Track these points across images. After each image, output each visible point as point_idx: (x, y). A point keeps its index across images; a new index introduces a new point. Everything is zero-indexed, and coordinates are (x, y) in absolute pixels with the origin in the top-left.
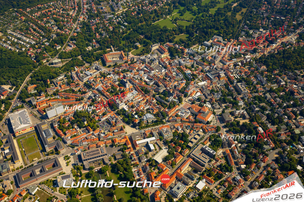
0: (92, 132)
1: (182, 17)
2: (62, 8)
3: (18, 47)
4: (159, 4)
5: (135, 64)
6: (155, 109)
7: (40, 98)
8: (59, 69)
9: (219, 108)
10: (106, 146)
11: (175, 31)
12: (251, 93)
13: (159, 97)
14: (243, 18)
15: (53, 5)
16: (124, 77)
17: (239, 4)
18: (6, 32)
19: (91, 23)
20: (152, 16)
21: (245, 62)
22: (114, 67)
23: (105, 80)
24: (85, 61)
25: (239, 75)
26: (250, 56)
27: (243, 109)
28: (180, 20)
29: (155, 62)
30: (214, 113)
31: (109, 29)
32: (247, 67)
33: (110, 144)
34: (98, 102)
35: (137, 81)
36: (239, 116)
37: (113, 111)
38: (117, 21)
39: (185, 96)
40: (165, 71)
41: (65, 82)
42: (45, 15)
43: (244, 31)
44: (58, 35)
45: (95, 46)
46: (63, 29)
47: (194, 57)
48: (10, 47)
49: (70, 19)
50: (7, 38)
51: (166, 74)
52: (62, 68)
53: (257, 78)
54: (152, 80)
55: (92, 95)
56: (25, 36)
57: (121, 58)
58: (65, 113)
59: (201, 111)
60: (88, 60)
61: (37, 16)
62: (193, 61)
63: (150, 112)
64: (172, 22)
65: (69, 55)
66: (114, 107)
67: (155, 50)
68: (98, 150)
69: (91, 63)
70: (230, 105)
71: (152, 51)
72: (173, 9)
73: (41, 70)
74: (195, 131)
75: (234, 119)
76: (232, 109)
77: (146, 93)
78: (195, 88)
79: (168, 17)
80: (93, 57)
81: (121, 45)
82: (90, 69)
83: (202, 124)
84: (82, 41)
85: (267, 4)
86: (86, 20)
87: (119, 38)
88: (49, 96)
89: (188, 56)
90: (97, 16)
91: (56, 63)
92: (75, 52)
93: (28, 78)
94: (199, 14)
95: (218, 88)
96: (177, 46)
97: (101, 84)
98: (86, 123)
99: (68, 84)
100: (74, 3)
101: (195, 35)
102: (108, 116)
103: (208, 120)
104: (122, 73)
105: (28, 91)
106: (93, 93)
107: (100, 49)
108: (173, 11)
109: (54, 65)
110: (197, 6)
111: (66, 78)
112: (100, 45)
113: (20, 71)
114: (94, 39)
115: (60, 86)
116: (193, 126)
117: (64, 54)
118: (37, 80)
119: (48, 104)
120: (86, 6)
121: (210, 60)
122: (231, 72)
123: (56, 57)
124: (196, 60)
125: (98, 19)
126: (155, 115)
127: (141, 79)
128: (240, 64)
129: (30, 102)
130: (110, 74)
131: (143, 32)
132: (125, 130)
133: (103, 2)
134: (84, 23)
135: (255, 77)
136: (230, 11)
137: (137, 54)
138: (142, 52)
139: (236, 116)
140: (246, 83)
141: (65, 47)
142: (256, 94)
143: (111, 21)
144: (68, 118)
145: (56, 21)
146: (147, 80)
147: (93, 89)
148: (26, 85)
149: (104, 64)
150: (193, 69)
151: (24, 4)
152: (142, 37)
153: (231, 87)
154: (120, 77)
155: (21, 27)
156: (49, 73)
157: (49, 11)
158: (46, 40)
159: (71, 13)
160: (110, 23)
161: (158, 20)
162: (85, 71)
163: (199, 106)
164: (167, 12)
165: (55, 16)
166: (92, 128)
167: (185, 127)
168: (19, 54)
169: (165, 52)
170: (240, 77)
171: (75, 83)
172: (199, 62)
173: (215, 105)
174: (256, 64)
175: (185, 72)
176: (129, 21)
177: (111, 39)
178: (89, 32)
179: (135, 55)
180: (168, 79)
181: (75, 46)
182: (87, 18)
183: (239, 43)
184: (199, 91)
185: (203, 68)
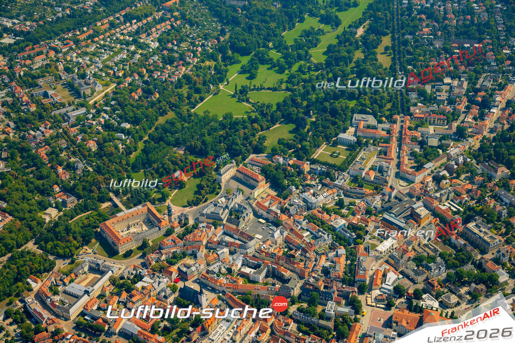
1: (256, 82)
4: (188, 59)
5: (196, 231)
9: (459, 304)
11: (255, 121)
13: (299, 310)
14: (393, 59)
16: (183, 276)
17: (368, 29)
19: (31, 141)
21: (456, 167)
22: (144, 254)
23: (134, 299)
24: (52, 254)
25: (457, 202)
26: (457, 149)
28: (253, 90)
29: (244, 215)
31: (89, 149)
32: (464, 176)
35: (223, 280)
38: (100, 122)
39: (362, 290)
40: (282, 233)
41: (13, 334)
43: (412, 90)
45: (64, 203)
47: (333, 179)
51: (287, 241)
53: (502, 201)
54: (259, 266)
57: (151, 221)
60: (61, 251)
62: (335, 190)
64: (235, 99)
67: (228, 181)
69: (72, 255)
70: (479, 287)
71: (223, 185)
72: (226, 66)
79: (221, 87)
80: (75, 238)
82: (76, 276)
84: (23, 198)
85: (427, 18)
86: (11, 134)
89: (318, 180)
90: (41, 118)
92: (13, 235)
94: (290, 67)
96: (281, 159)
101: (308, 121)
104: (173, 264)
107: (82, 208)
108: (226, 71)
110: (275, 48)
112: (79, 197)
114: (57, 183)
121: (372, 179)
122: (436, 198)
124: (341, 188)
125: (46, 125)
127: (230, 271)
128: (445, 173)
130: (142, 277)
131: (178, 139)
133: (43, 76)
135: (494, 197)
136: (357, 48)
138: (196, 193)
140: (484, 220)
143: (83, 125)
146: (247, 270)
149: (111, 251)
150: (344, 211)
152: (182, 152)
153: (456, 238)
154: (170, 279)
160: (82, 131)
161: (202, 99)
162: (65, 284)
163: (410, 310)
164: (216, 76)
169: (258, 182)
170: (462, 208)
171: (47, 332)
172: (353, 190)
173: (445, 297)
174: (477, 164)
175: (331, 225)
176: (131, 118)
177: (107, 176)
178: (34, 168)
179: (184, 207)
180: (297, 254)
181: (7, 215)
182: (13, 129)
183: (417, 123)
184: (389, 270)
185: (367, 202)
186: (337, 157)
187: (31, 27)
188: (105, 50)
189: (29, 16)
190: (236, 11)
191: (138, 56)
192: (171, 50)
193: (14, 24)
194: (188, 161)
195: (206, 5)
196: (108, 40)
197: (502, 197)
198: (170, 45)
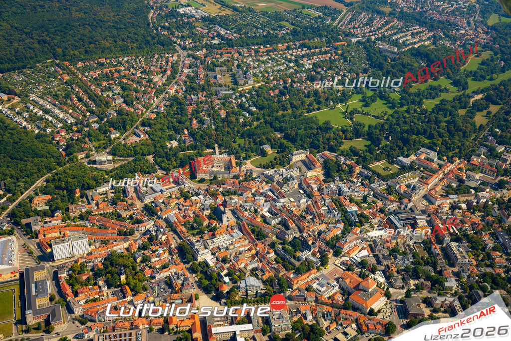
0: (129, 298)
1: (366, 110)
2: (143, 68)
3: (39, 125)
5: (251, 182)
6: (267, 270)
7: (50, 222)
8: (104, 173)
9: (403, 287)
10: (150, 330)
11: (344, 131)
12: (477, 266)
13: (283, 248)
14: (489, 121)
15: (127, 62)
16: (225, 204)
17: (485, 97)
18: (27, 96)
19: (189, 100)
20: (307, 101)
21: (474, 204)
22: (211, 184)
23: (184, 204)
24: (159, 166)
25: (458, 228)
26: (488, 195)
27: (452, 295)
28: (361, 114)
29: (290, 183)
30: (388, 295)
31: (219, 115)
32: (479, 214)
33: (158, 327)
34: (161, 244)
35: (247, 214)
36: (442, 309)
37: (185, 263)
38: (238, 102)
39: (337, 254)
40: (307, 202)
41: (110, 198)
42: (108, 77)
43: (486, 146)
44: (120, 112)
45: (184, 141)
46: (132, 103)
47: (370, 183)
48: (24, 124)
49: (152, 89)
50: (26, 107)
51: (308, 208)
52: (111, 172)
53: (498, 239)
54: (276, 214)
55: (152, 228)
56: (60, 109)
57: (229, 167)
58: (90, 254)
59: (361, 287)
60: (163, 165)
61: (92, 77)
62: (367, 189)
63: (256, 276)
64: (344, 116)
65: (131, 150)
66: (187, 255)
67: (297, 162)
68: (130, 334)
69: (170, 170)
70: (426, 283)
71: (291, 163)
72: (353, 93)
73: (68, 171)
74: (341, 325)
75: (430, 313)
76: (429, 292)
77: (257, 239)
78: (359, 241)
79: (339, 106)
80: (176, 161)
81: (235, 145)
82: (163, 181)
83: (358, 314)
84: (162, 129)
86: (180, 94)
87: (233, 133)
88: (69, 219)
89: (360, 180)
90: (203, 89)
91: (101, 162)
92: (143, 147)
93: (40, 183)
94: (401, 106)
95: (407, 248)
96: (343, 159)
97: (177, 211)
98: (123, 278)
99: (114, 203)
100: (167, 63)
101: (384, 142)
102: (172, 271)
103: (373, 307)
104: (223, 195)
105: (32, 205)
106: (155, 225)
107: (193, 147)
108: (350, 97)
109: (98, 166)
110: (400, 92)
111: (114, 191)
112: (195, 140)
113: (28, 166)
114: (187, 129)
115: (97, 204)
116: (337, 315)
117: (121, 148)
118: (57, 188)
119: (62, 233)
120: (186, 71)
121: (402, 192)
122: (441, 219)
123: (106, 152)
124: (373, 190)
125: (203, 94)
126: (264, 282)
127: (256, 211)
128: (464, 206)
129: (29, 225)
130: (199, 195)
131: (282, 127)
132: (197, 303)
133: (221, 66)
134: (175, 99)
135: (492, 235)
136: (465, 107)
137: (260, 165)
138: (271, 162)
139: (435, 308)
140: (470, 245)
141: (127, 137)
142: (489, 270)
143: (226, 101)
144: (92, 264)
145: (123, 89)
146: (267, 214)
147: (159, 217)
148: (32, 193)
149: (193, 177)
150: (365, 205)
151: (75, 55)
152: (279, 136)
153: (435, 248)
154: (215, 202)
155: (56, 92)
156: (84, 177)
157: (116, 71)
158: (96, 119)
159: (156, 79)
160: (223, 104)
161: (318, 109)
163: (360, 276)
164: (340, 98)
165: (125, 80)
166: (132, 290)
167: (321, 314)
168: (38, 137)
169: (315, 167)
170: (460, 233)
171: (127, 203)
172: (380, 194)
173: (394, 279)
174: (498, 210)
175: (346, 209)
176: (260, 105)
177: (218, 133)
178: (180, 116)
179: (257, 167)
180: (309, 218)
181: (147, 135)
182: (184, 92)
183: (470, 167)
184: (365, 248)
185: (385, 204)
186: (388, 171)
187: (235, 37)
188: (272, 61)
189: (239, 31)
190: (386, 60)
191: (292, 70)
192: (318, 73)
193: (227, 33)
194: (279, 141)
195: (367, 52)
196: (279, 56)
197: (499, 236)
198: (320, 70)
